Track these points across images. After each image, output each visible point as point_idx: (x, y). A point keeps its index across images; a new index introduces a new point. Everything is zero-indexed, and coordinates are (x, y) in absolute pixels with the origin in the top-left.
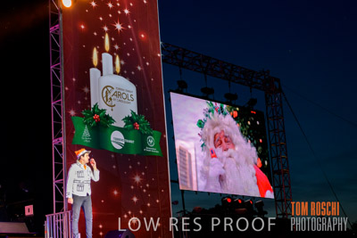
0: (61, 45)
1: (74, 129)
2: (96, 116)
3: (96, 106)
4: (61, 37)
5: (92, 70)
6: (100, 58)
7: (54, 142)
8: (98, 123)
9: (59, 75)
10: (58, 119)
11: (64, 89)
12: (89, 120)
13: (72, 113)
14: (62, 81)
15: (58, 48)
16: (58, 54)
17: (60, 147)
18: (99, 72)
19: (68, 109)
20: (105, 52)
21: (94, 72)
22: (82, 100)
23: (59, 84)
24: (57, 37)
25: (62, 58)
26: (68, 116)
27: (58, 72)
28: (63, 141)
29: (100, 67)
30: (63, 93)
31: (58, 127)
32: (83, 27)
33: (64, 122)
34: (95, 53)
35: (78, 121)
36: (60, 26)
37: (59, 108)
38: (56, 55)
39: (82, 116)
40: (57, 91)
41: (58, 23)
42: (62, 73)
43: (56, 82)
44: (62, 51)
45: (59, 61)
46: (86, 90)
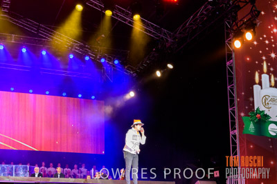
0: (234, 73)
1: (243, 124)
2: (258, 115)
3: (258, 109)
4: (234, 68)
5: (255, 87)
6: (260, 78)
7: (231, 133)
8: (260, 120)
9: (233, 92)
10: (233, 119)
11: (237, 100)
12: (253, 118)
13: (242, 114)
14: (235, 95)
15: (232, 75)
16: (232, 78)
17: (235, 136)
18: (260, 87)
19: (239, 111)
22: (249, 106)
23: (233, 97)
24: (231, 68)
25: (235, 81)
26: (240, 117)
27: (232, 90)
28: (237, 132)
29: (260, 84)
30: (236, 103)
31: (233, 124)
32: (248, 59)
33: (237, 121)
34: (257, 75)
35: (246, 119)
36: (233, 61)
37: (234, 112)
38: (231, 80)
39: (249, 116)
40: (232, 101)
41: (232, 59)
42: (235, 90)
43: (232, 96)
44: (235, 76)
45: (233, 83)
46: (251, 99)
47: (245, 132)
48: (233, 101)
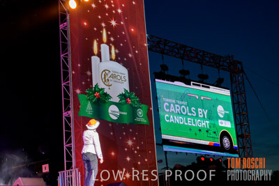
0: (69, 39)
1: (80, 104)
2: (97, 94)
3: (97, 85)
4: (69, 32)
6: (99, 48)
7: (65, 114)
8: (99, 99)
9: (67, 62)
10: (67, 96)
11: (71, 73)
12: (91, 97)
13: (78, 91)
14: (70, 66)
15: (66, 41)
17: (69, 119)
18: (99, 59)
19: (75, 88)
20: (103, 43)
21: (94, 59)
22: (86, 81)
23: (67, 69)
24: (65, 32)
25: (70, 48)
26: (75, 94)
27: (66, 59)
28: (71, 113)
29: (99, 55)
30: (70, 76)
31: (67, 103)
32: (85, 24)
33: (71, 99)
34: (95, 44)
35: (83, 98)
36: (68, 23)
37: (68, 88)
38: (65, 46)
39: (86, 94)
40: (66, 74)
41: (66, 21)
42: (70, 60)
43: (65, 67)
44: (69, 43)
45: (67, 51)
46: (89, 73)
47: (81, 114)
48: (68, 73)
